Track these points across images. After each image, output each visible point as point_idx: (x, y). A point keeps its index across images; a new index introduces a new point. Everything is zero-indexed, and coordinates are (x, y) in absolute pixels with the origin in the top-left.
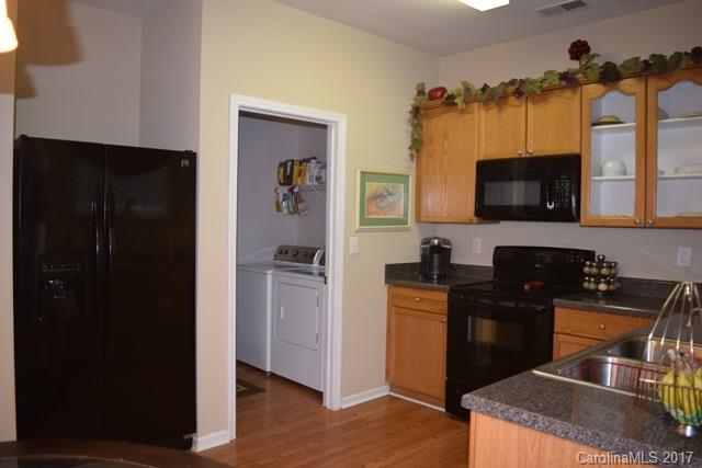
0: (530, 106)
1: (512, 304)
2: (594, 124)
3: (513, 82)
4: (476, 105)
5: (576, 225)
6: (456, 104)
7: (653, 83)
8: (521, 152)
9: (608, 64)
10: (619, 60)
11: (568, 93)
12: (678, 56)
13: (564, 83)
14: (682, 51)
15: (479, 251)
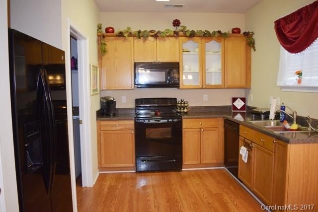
1: (166, 121)
2: (183, 52)
3: (152, 31)
4: (132, 38)
5: (177, 89)
6: (125, 37)
7: (204, 40)
9: (192, 31)
12: (214, 32)
13: (175, 35)
14: (216, 31)
15: (125, 101)
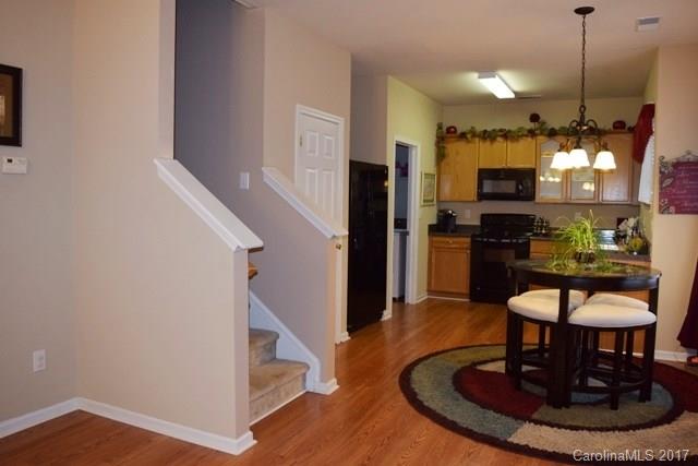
0: (509, 143)
3: (501, 130)
4: (477, 139)
5: (531, 203)
6: (468, 138)
8: (503, 166)
9: (553, 129)
10: (557, 128)
11: (529, 139)
